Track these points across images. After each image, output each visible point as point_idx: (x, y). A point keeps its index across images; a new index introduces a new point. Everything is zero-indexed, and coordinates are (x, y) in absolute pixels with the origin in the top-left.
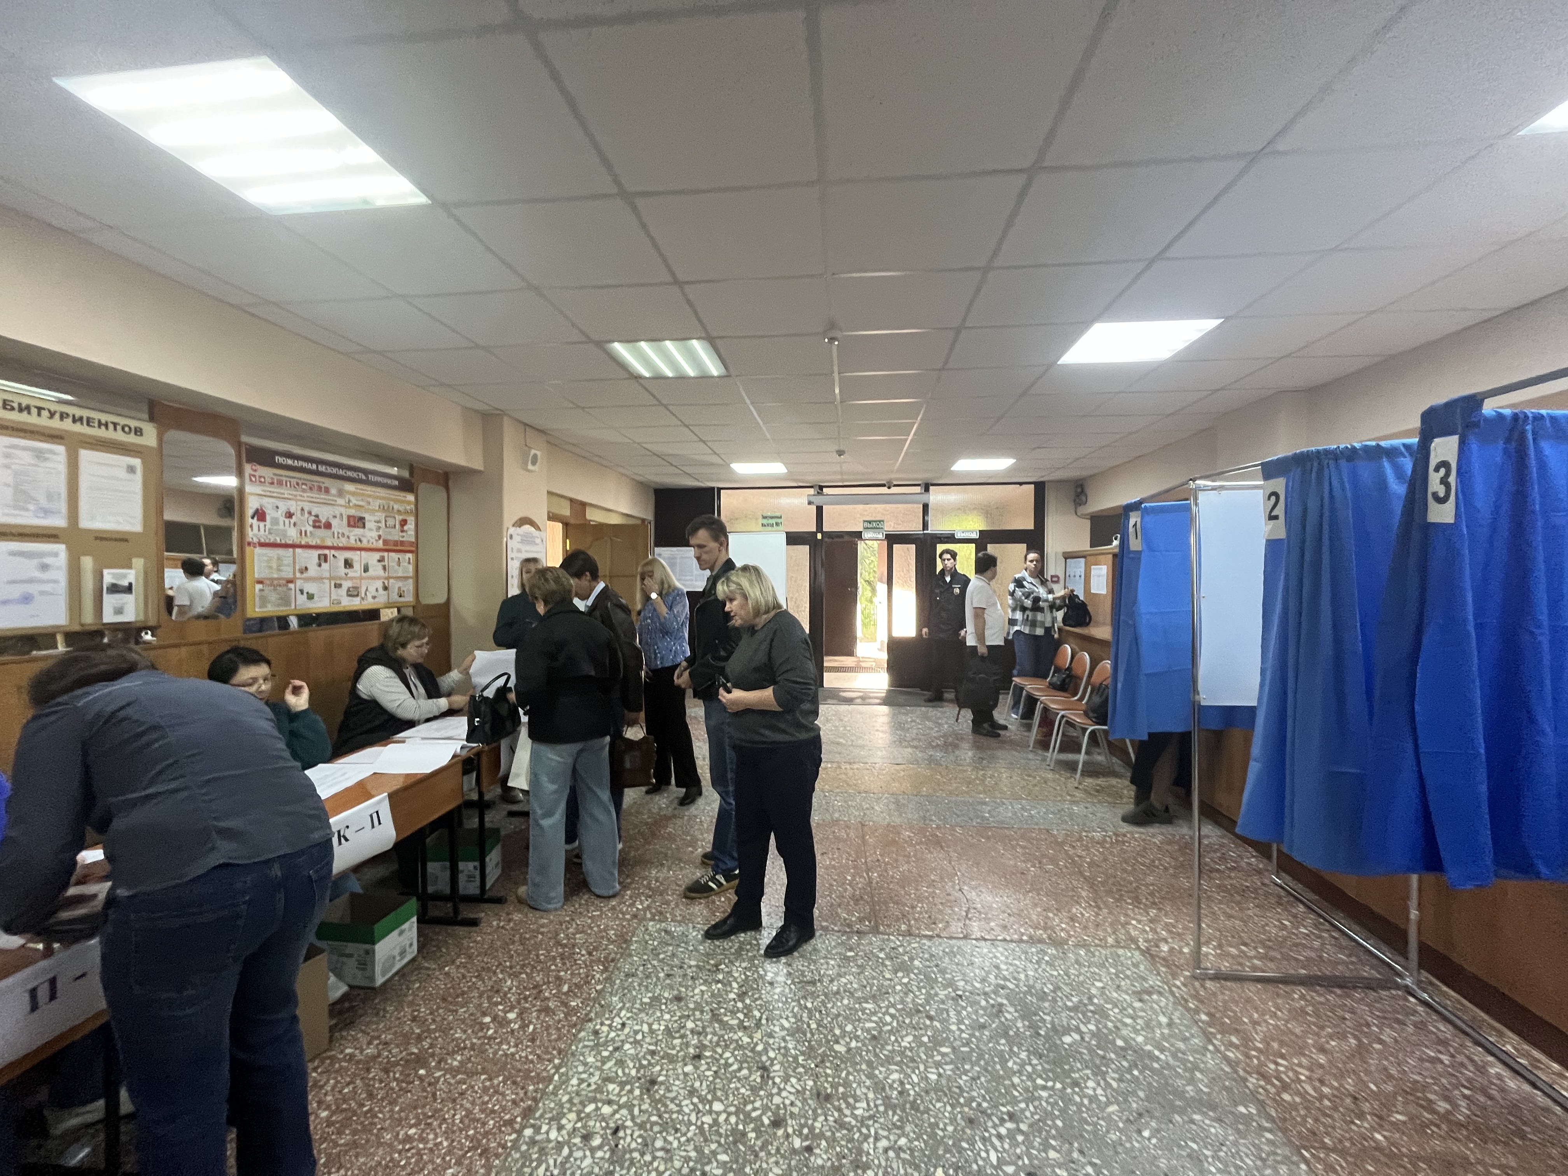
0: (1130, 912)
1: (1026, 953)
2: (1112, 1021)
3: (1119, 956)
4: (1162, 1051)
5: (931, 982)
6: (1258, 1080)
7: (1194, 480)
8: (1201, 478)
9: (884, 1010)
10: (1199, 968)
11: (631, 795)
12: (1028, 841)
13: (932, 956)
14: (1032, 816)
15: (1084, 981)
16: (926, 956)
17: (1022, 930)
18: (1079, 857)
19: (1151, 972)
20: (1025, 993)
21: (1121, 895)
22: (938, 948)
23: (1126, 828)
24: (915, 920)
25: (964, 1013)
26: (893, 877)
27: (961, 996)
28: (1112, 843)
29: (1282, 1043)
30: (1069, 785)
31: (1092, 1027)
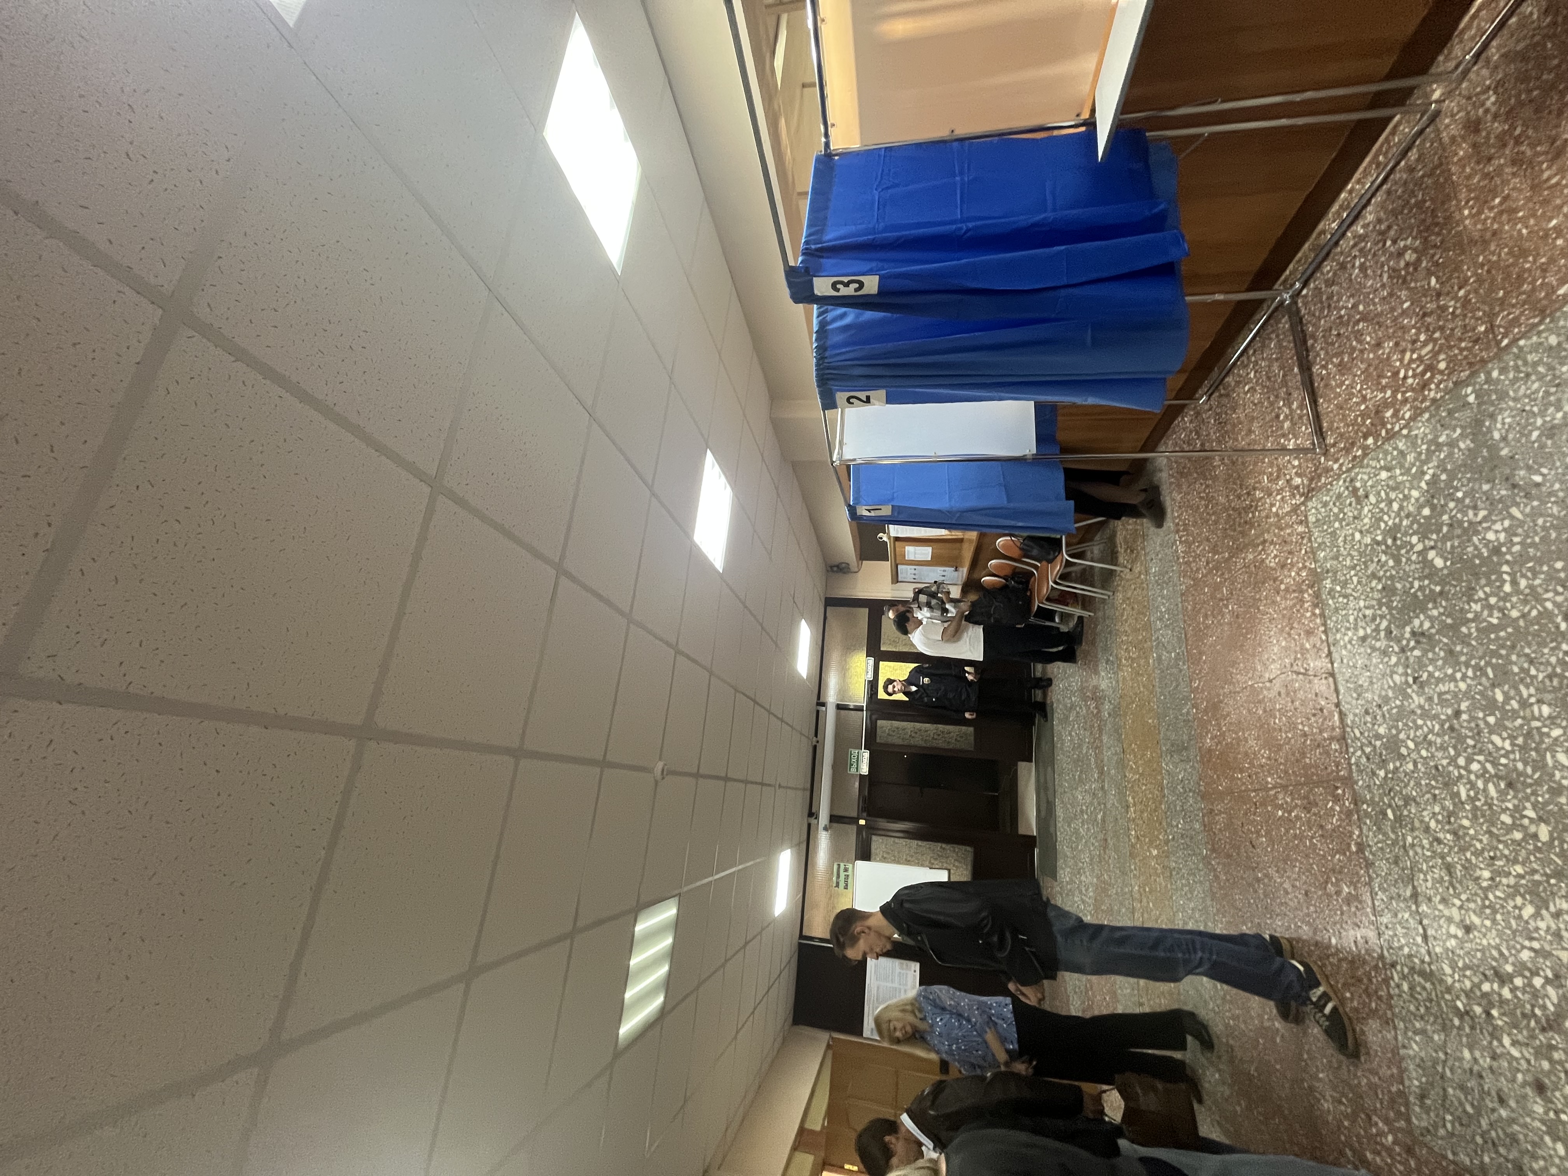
0: (1263, 514)
1: (1337, 610)
2: (1401, 521)
3: (1318, 520)
4: (1424, 473)
5: (1403, 713)
6: (1430, 390)
7: (832, 462)
8: (831, 457)
9: (1463, 772)
10: (1314, 449)
11: (1208, 1130)
12: (1199, 611)
13: (1367, 712)
14: (1168, 610)
15: (1358, 550)
16: (1369, 719)
17: (1308, 614)
18: (1208, 563)
19: (1329, 490)
20: (1390, 608)
21: (1246, 522)
22: (1353, 708)
23: (1169, 524)
24: (1321, 732)
25: (1437, 674)
26: (1269, 758)
27: (1415, 679)
28: (1187, 535)
29: (1380, 376)
30: (1128, 577)
31: (1415, 539)
